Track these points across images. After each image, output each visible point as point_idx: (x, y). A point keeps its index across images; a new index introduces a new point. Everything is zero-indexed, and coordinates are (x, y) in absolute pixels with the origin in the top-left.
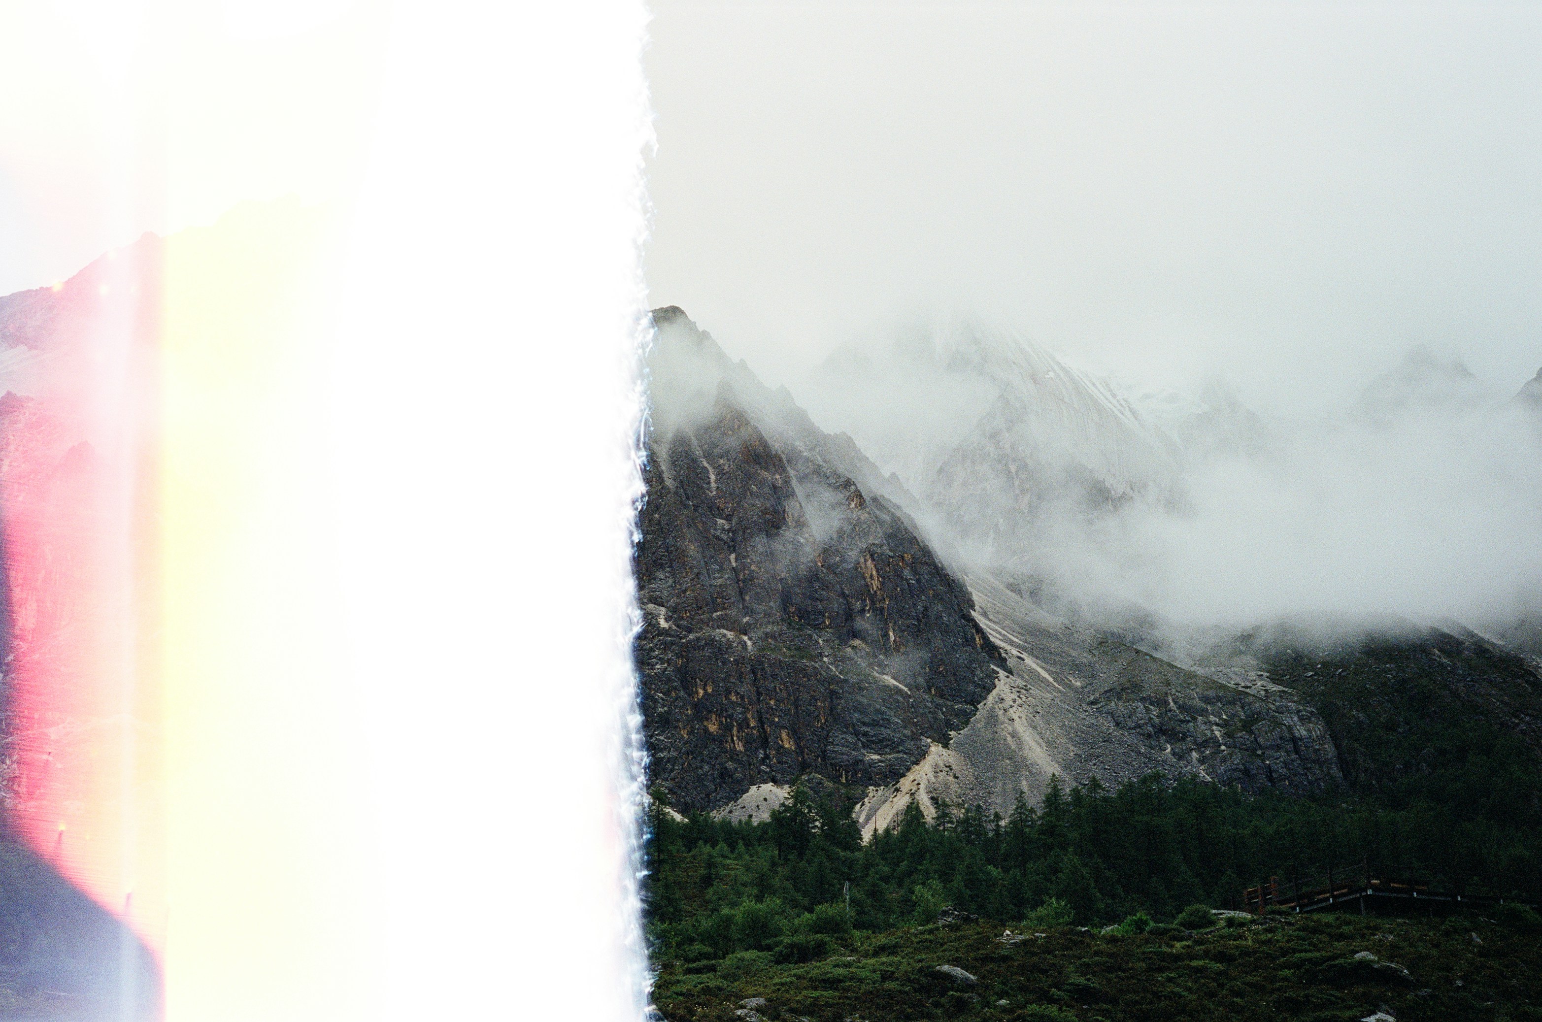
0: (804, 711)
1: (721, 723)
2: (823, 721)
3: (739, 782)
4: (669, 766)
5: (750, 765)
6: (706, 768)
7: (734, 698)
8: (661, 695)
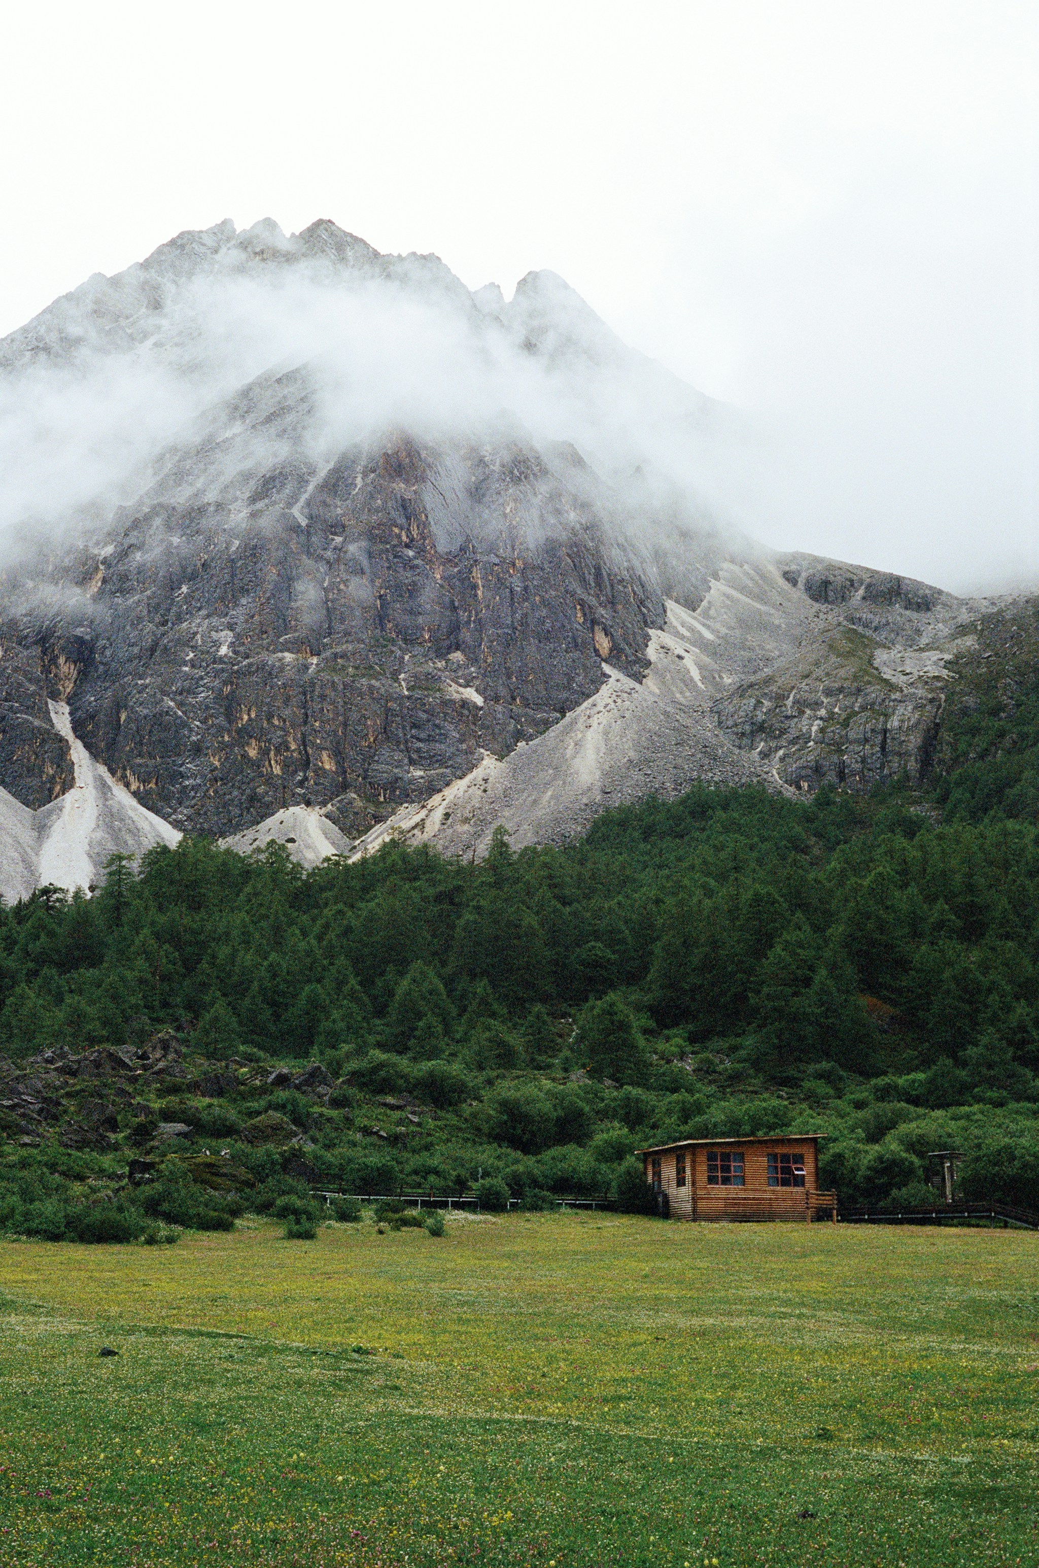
0: (351, 731)
1: (260, 748)
2: (372, 740)
3: (268, 806)
4: (192, 793)
5: (284, 787)
6: (235, 793)
7: (276, 722)
8: (198, 723)
